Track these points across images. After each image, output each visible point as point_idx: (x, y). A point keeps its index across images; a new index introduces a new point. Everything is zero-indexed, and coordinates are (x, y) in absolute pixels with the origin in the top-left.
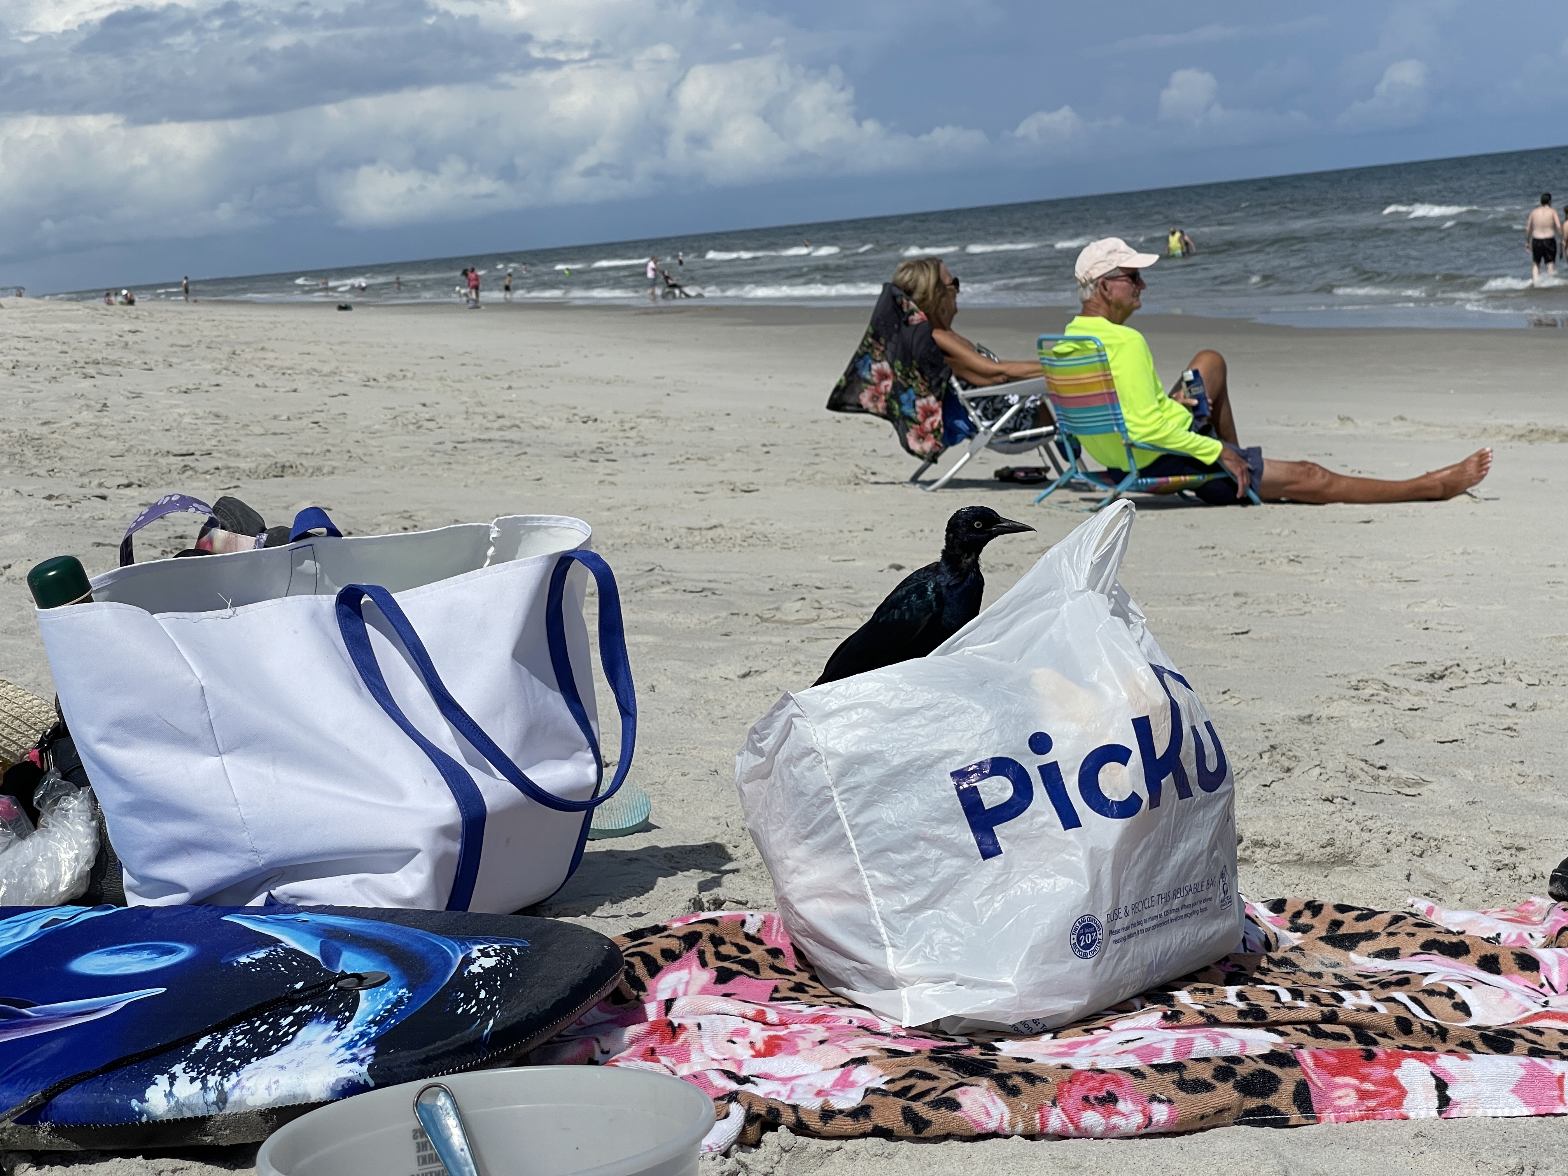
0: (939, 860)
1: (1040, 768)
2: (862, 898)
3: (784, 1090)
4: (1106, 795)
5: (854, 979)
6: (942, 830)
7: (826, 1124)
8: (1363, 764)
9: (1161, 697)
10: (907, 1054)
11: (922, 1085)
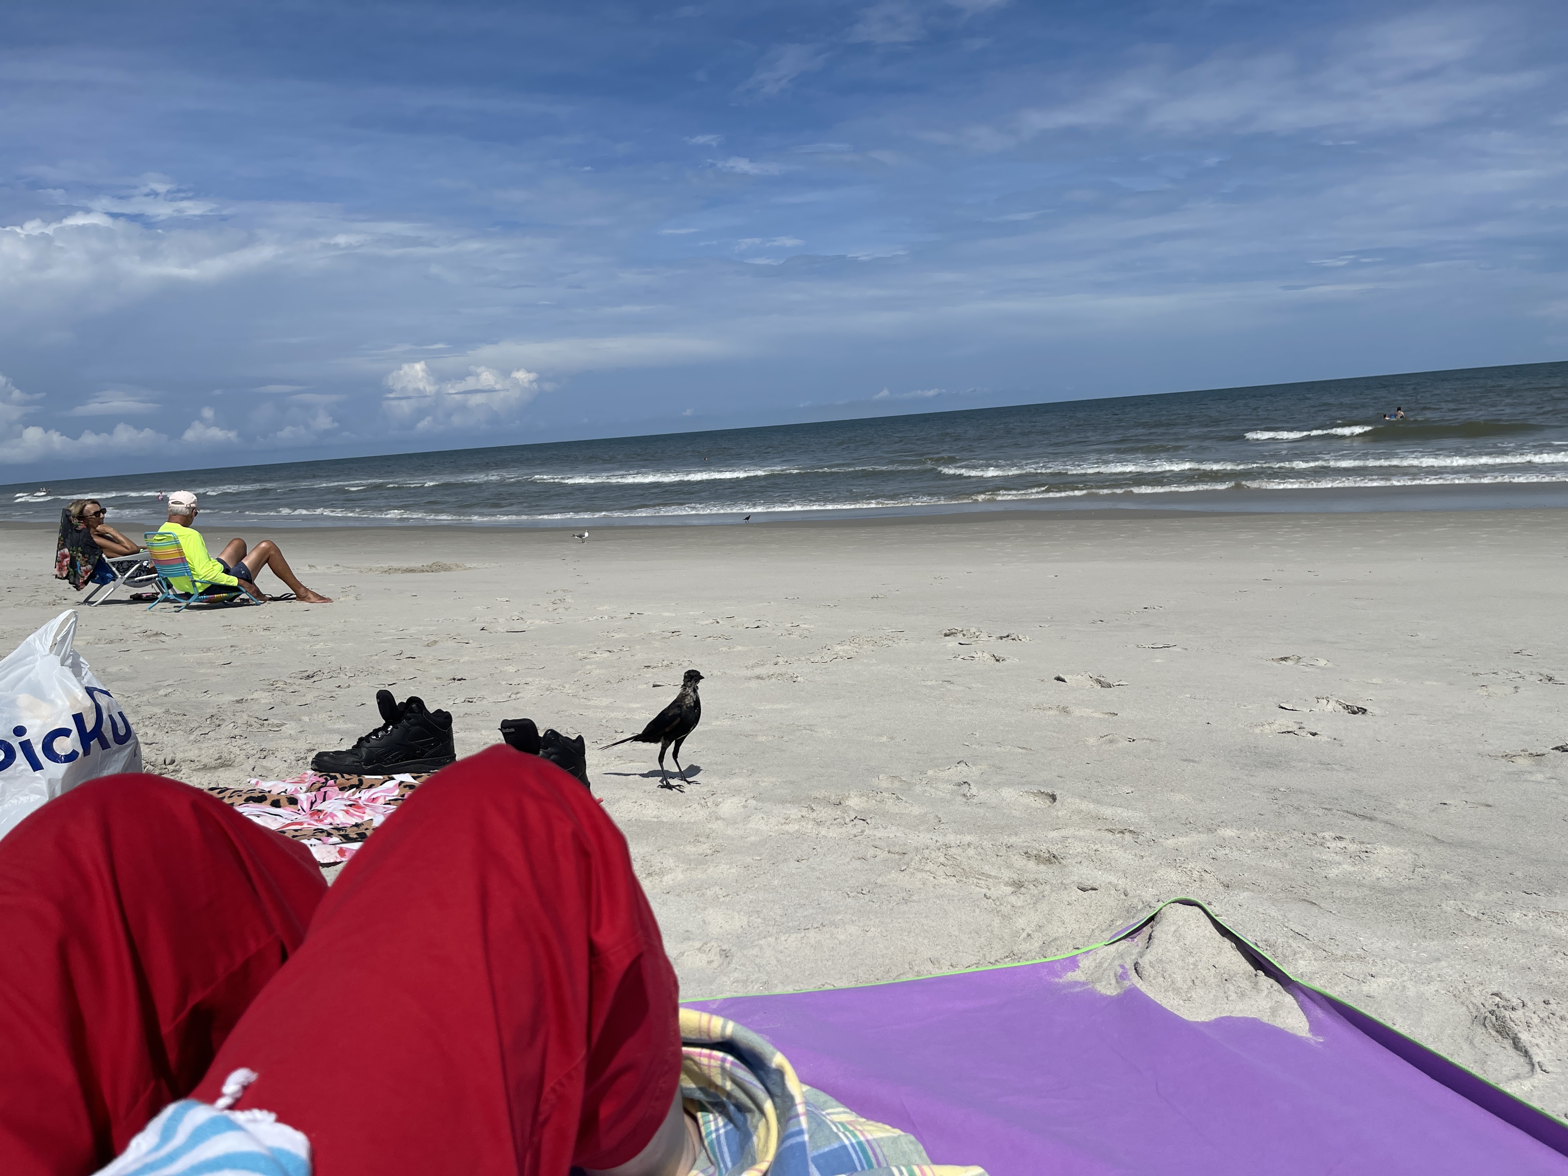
1: (20, 743)
4: (58, 752)
9: (90, 703)
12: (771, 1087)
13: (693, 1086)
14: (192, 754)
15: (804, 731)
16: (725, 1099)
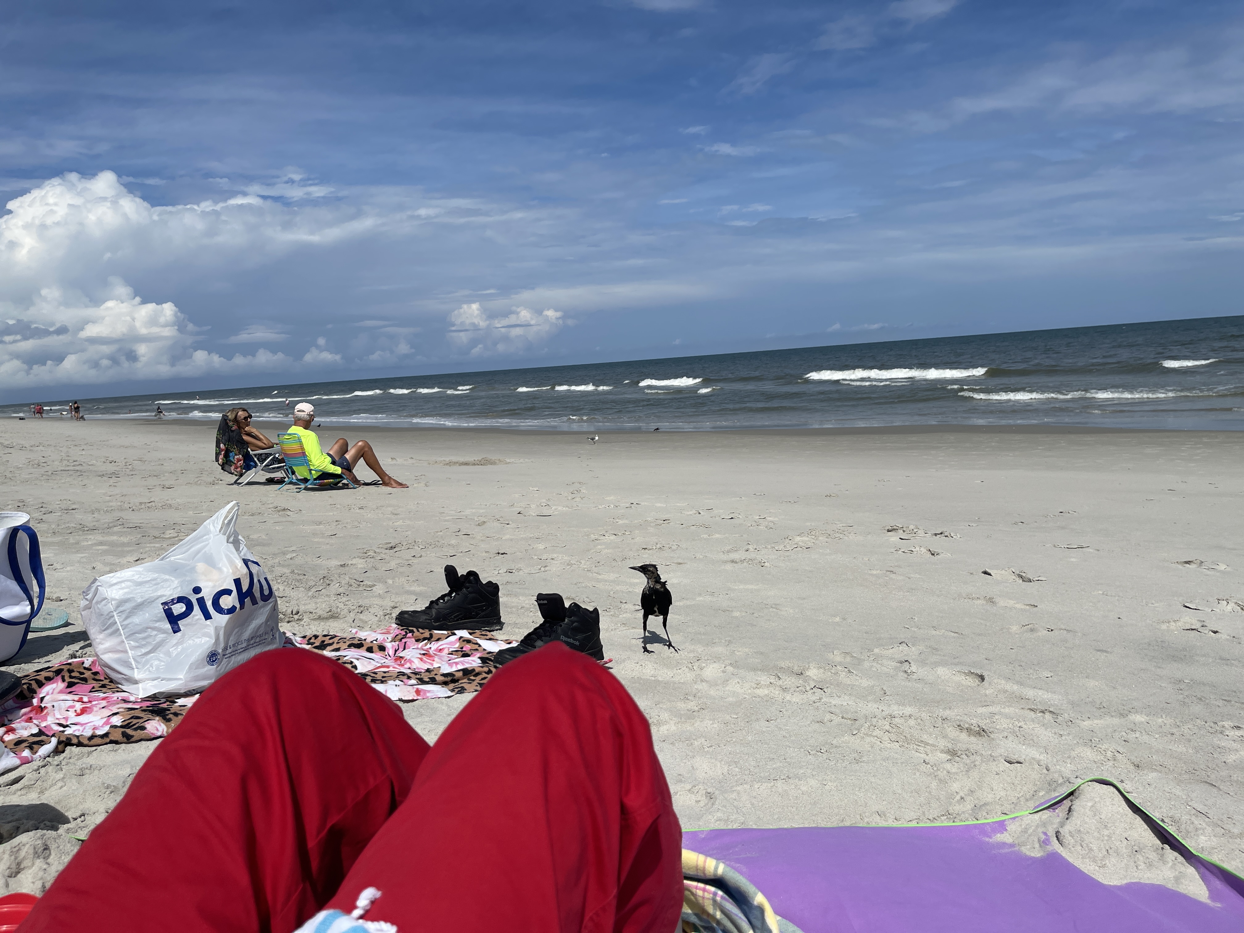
0: (156, 635)
1: (197, 599)
2: (126, 652)
3: (81, 728)
4: (223, 607)
5: (123, 682)
6: (157, 625)
7: (90, 741)
8: (355, 581)
9: (245, 570)
10: (137, 709)
11: (135, 721)
12: (753, 920)
13: (690, 911)
14: (311, 607)
15: (771, 609)
16: (715, 925)
